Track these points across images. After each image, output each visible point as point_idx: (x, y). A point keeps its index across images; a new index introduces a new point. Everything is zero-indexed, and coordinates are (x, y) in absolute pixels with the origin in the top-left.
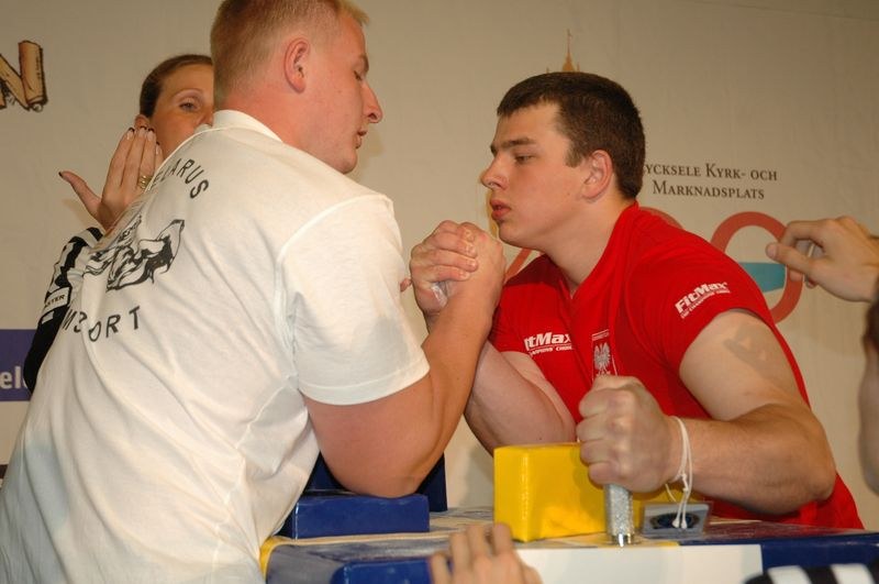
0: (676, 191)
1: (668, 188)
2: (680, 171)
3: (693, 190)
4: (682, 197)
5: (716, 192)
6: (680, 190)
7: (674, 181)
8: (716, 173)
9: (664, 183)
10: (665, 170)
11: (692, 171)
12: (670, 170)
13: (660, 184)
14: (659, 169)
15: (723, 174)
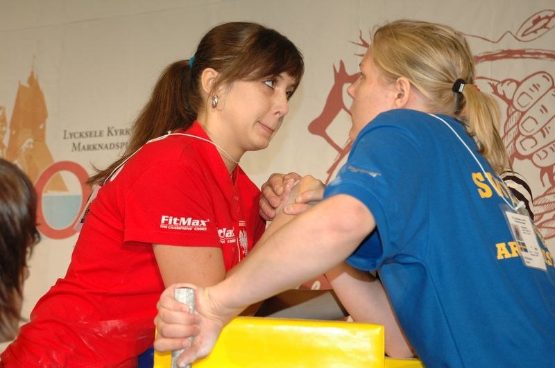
0: (86, 148)
1: (81, 147)
2: (89, 134)
3: (97, 147)
4: (89, 152)
5: (112, 146)
6: (89, 148)
7: (85, 142)
8: (114, 133)
9: (79, 144)
10: (81, 135)
11: (98, 134)
12: (84, 135)
13: (77, 144)
14: (77, 135)
15: (119, 133)
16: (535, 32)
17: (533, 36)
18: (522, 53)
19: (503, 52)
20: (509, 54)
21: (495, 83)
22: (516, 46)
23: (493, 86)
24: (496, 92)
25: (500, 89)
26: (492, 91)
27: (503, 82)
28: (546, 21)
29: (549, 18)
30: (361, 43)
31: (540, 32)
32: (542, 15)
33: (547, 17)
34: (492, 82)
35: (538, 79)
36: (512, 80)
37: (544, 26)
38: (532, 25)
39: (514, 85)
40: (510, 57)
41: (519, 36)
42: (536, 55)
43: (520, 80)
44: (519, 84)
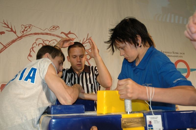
16: (53, 30)
17: (53, 31)
18: (50, 34)
19: (46, 33)
20: (47, 34)
21: (44, 41)
22: (49, 32)
23: (43, 41)
24: (44, 43)
25: (45, 42)
26: (43, 42)
27: (46, 41)
28: (56, 28)
29: (57, 27)
30: (4, 23)
31: (55, 30)
32: (55, 26)
33: (56, 27)
34: (43, 40)
35: (54, 41)
36: (48, 40)
37: (55, 29)
38: (52, 28)
39: (48, 42)
40: (47, 35)
41: (49, 30)
42: (54, 35)
43: (50, 41)
44: (50, 42)
